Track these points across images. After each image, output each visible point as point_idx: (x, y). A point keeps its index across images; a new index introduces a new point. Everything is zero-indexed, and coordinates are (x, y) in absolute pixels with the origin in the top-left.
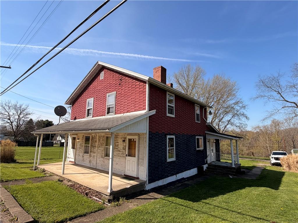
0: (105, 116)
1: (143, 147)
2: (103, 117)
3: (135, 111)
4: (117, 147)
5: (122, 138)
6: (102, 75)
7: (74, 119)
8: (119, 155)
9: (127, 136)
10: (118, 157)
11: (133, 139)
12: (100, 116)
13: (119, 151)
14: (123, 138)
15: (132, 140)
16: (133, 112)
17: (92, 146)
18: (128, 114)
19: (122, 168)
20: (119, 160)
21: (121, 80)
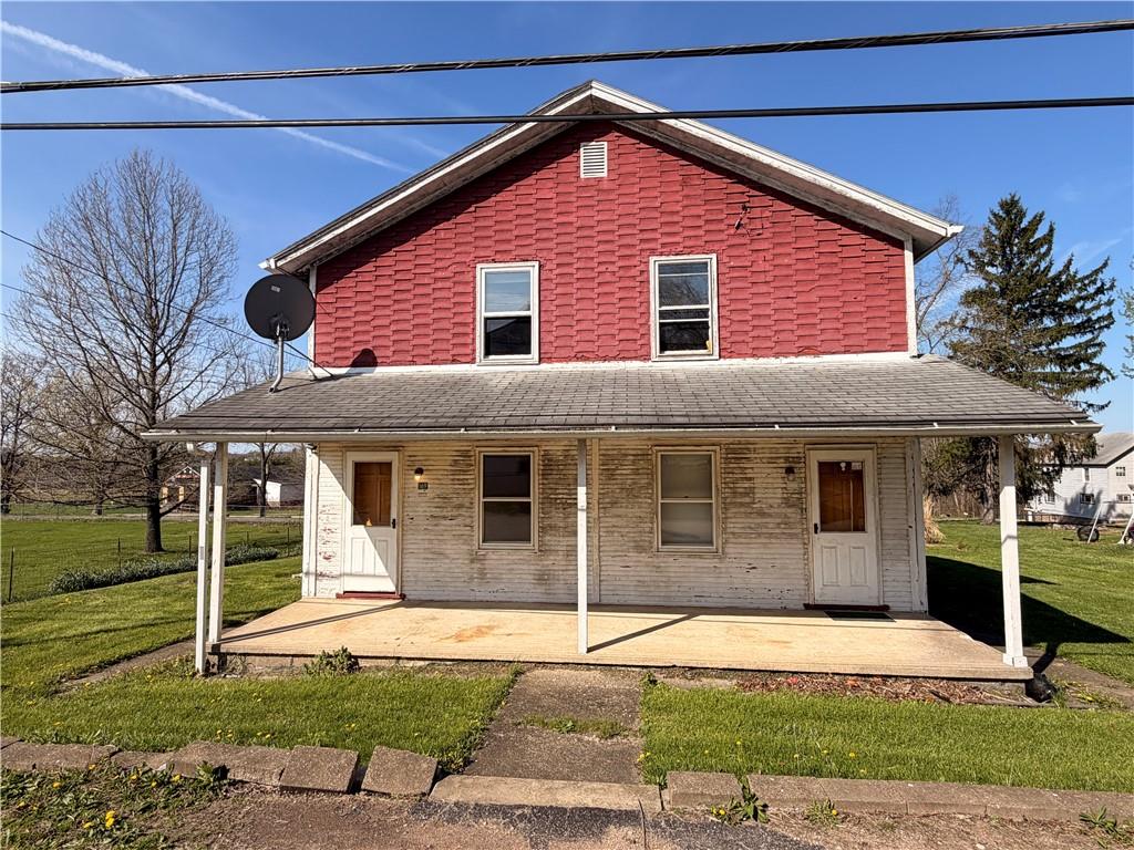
0: (650, 363)
1: (899, 491)
2: (634, 366)
3: (845, 352)
4: (747, 500)
5: (772, 460)
6: (594, 159)
7: (354, 365)
8: (764, 530)
9: (809, 449)
10: (754, 541)
11: (849, 464)
12: (605, 359)
13: (762, 514)
14: (782, 460)
15: (843, 465)
16: (834, 353)
17: (548, 501)
18: (807, 361)
19: (785, 581)
20: (762, 551)
21: (744, 208)
